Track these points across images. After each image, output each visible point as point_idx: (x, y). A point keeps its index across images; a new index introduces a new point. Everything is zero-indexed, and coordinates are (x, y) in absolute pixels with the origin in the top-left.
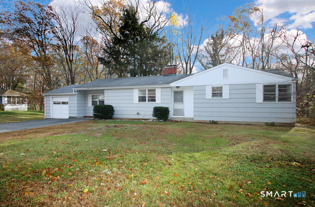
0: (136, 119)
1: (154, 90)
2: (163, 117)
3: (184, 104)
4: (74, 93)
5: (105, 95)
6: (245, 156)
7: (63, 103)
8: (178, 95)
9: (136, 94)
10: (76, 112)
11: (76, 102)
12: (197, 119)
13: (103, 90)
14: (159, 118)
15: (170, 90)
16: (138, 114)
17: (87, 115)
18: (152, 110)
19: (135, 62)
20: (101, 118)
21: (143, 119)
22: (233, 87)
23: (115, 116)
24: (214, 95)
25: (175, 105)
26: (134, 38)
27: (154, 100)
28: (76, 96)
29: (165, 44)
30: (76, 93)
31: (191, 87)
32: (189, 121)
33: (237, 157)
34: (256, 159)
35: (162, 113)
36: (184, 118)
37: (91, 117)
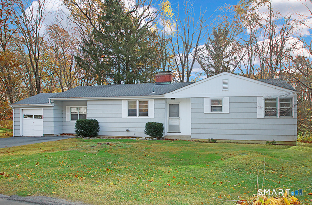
0: (125, 137)
1: (146, 102)
2: (156, 134)
3: (181, 119)
4: (49, 104)
5: (88, 107)
6: (232, 167)
7: (36, 117)
8: (174, 109)
9: (125, 107)
10: (52, 128)
11: (52, 115)
12: (194, 137)
13: (86, 101)
14: (153, 136)
15: (164, 102)
16: (127, 131)
17: (64, 133)
18: (145, 126)
19: (119, 64)
20: (85, 136)
21: (134, 137)
22: (233, 100)
23: (100, 134)
24: (213, 109)
25: (170, 120)
26: (118, 33)
27: (147, 115)
28: (53, 108)
29: (156, 41)
30: (53, 105)
31: (188, 99)
32: (185, 139)
33: (225, 167)
34: (241, 169)
35: (155, 130)
36: (180, 136)
37: (72, 135)
